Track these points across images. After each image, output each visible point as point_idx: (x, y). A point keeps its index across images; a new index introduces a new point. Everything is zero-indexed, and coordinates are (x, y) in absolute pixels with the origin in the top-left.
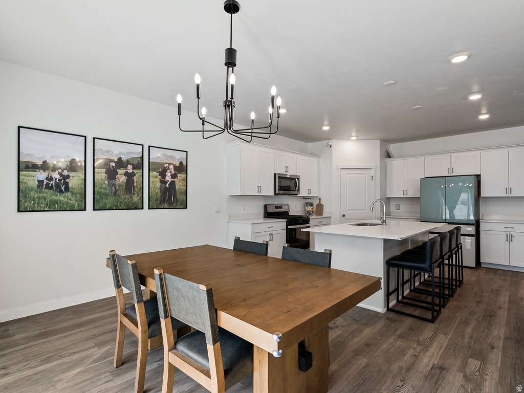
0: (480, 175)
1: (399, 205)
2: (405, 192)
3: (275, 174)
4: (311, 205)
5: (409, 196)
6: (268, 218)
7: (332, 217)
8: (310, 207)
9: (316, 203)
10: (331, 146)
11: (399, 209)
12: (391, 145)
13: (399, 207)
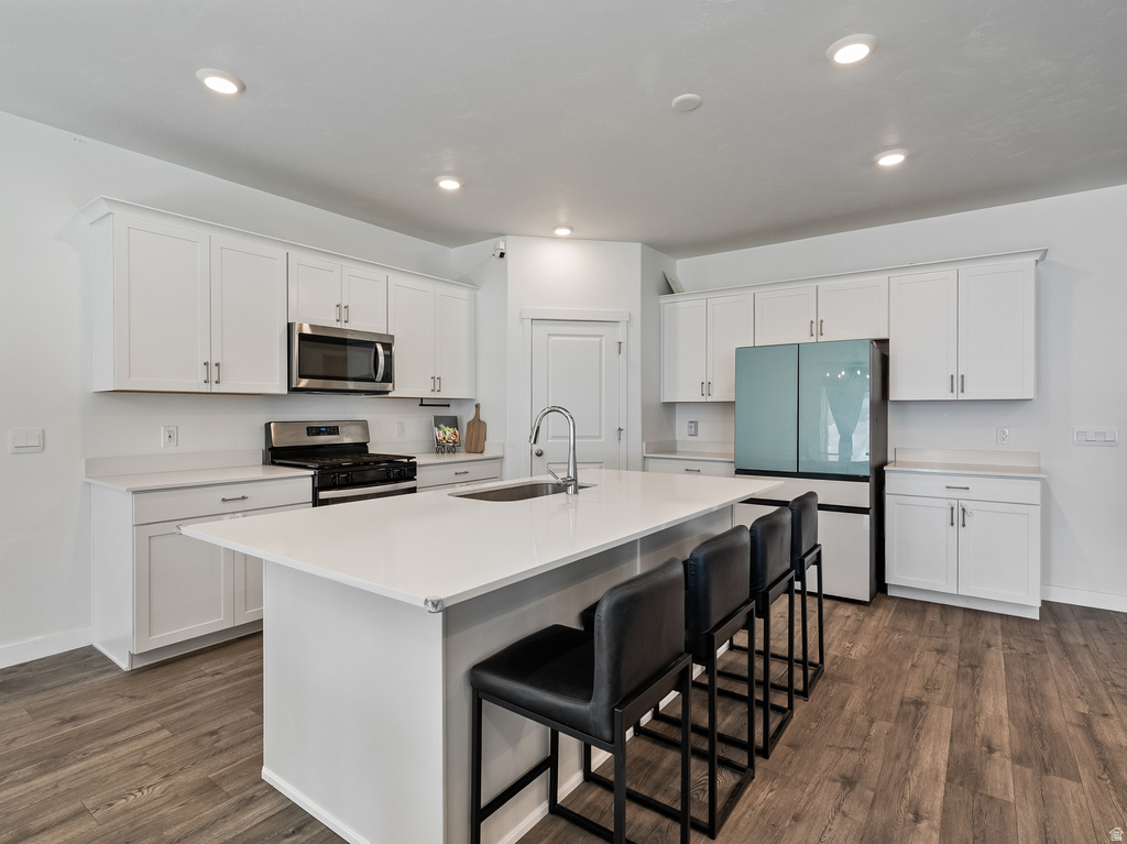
0: (887, 341)
1: (696, 423)
2: (706, 386)
3: (290, 327)
4: (453, 422)
5: (715, 398)
6: (273, 463)
7: (507, 457)
8: (447, 429)
9: (466, 416)
10: (502, 255)
11: (696, 435)
12: (679, 262)
13: (696, 427)
